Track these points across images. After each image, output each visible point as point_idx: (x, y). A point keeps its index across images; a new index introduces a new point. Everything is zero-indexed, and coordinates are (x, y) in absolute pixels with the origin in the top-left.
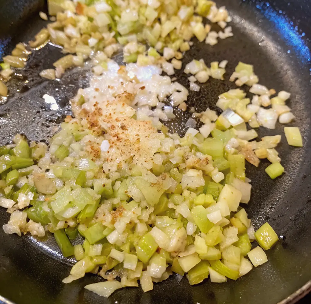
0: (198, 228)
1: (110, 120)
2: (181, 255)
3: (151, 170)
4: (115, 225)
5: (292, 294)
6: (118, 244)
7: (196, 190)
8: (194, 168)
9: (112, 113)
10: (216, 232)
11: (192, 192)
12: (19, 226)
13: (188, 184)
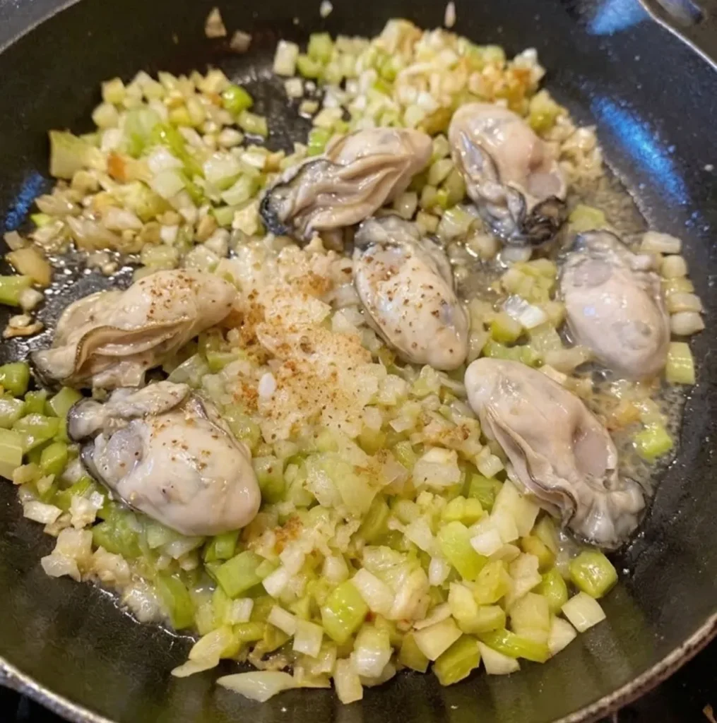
0: (453, 570)
1: (279, 329)
2: (418, 626)
3: (358, 441)
4: (282, 556)
5: (643, 672)
6: (286, 598)
7: (445, 492)
8: (439, 445)
9: (283, 315)
10: (495, 572)
11: (437, 495)
12: (75, 559)
13: (426, 479)
